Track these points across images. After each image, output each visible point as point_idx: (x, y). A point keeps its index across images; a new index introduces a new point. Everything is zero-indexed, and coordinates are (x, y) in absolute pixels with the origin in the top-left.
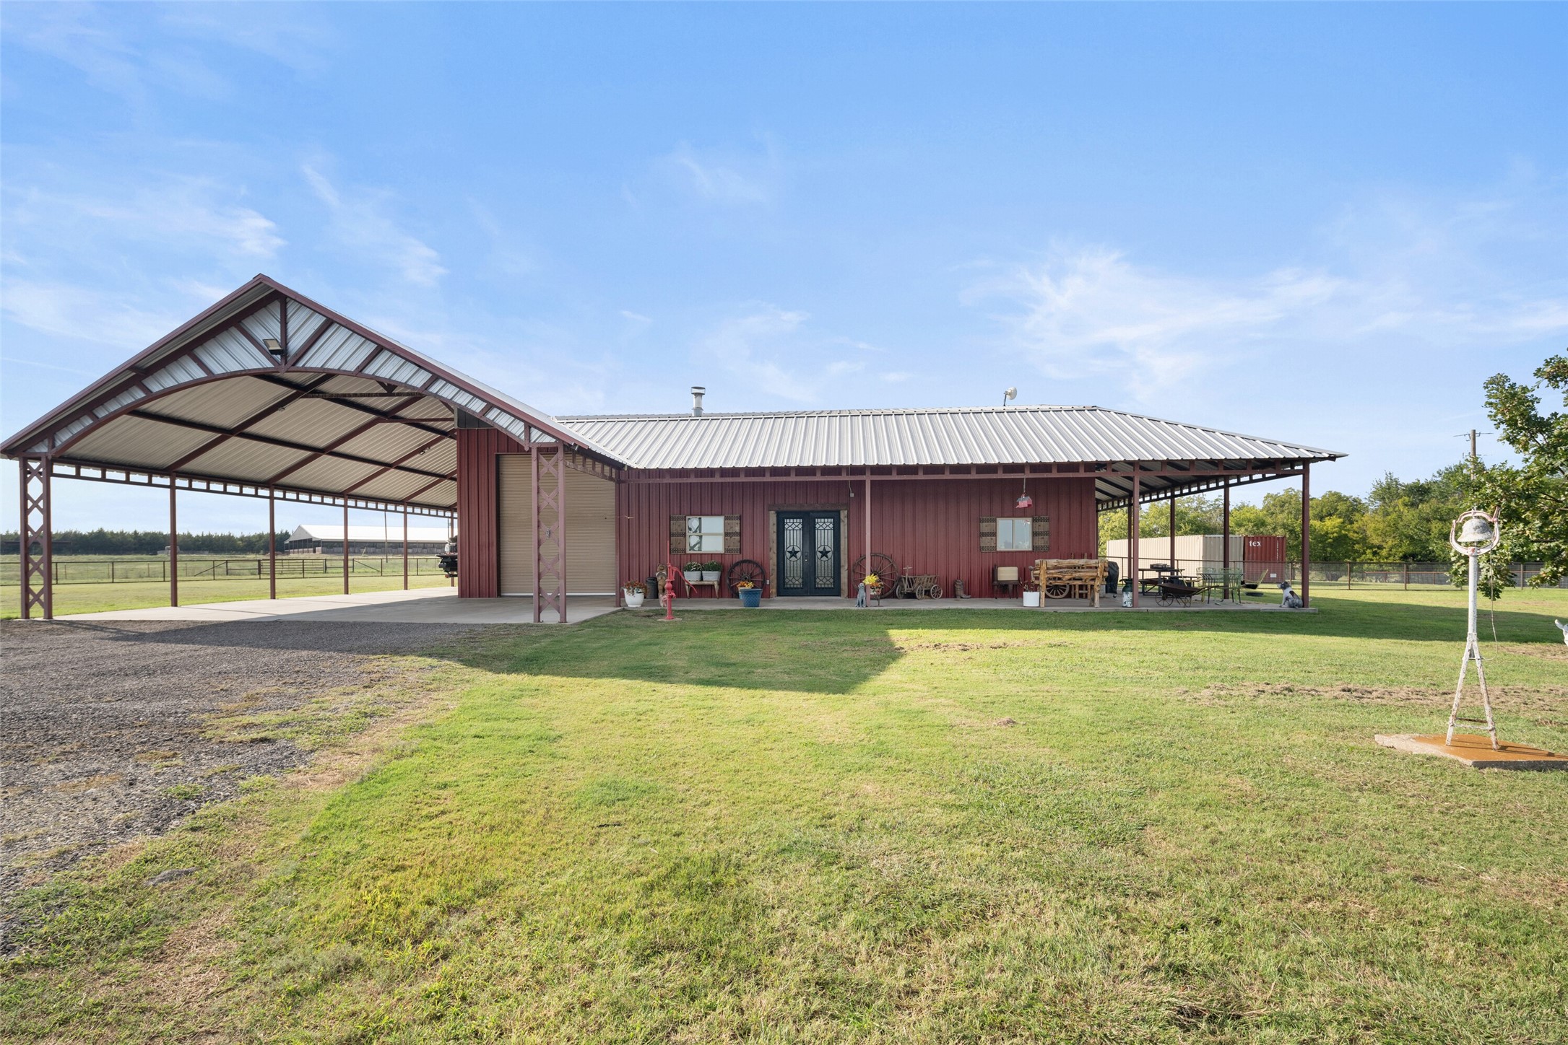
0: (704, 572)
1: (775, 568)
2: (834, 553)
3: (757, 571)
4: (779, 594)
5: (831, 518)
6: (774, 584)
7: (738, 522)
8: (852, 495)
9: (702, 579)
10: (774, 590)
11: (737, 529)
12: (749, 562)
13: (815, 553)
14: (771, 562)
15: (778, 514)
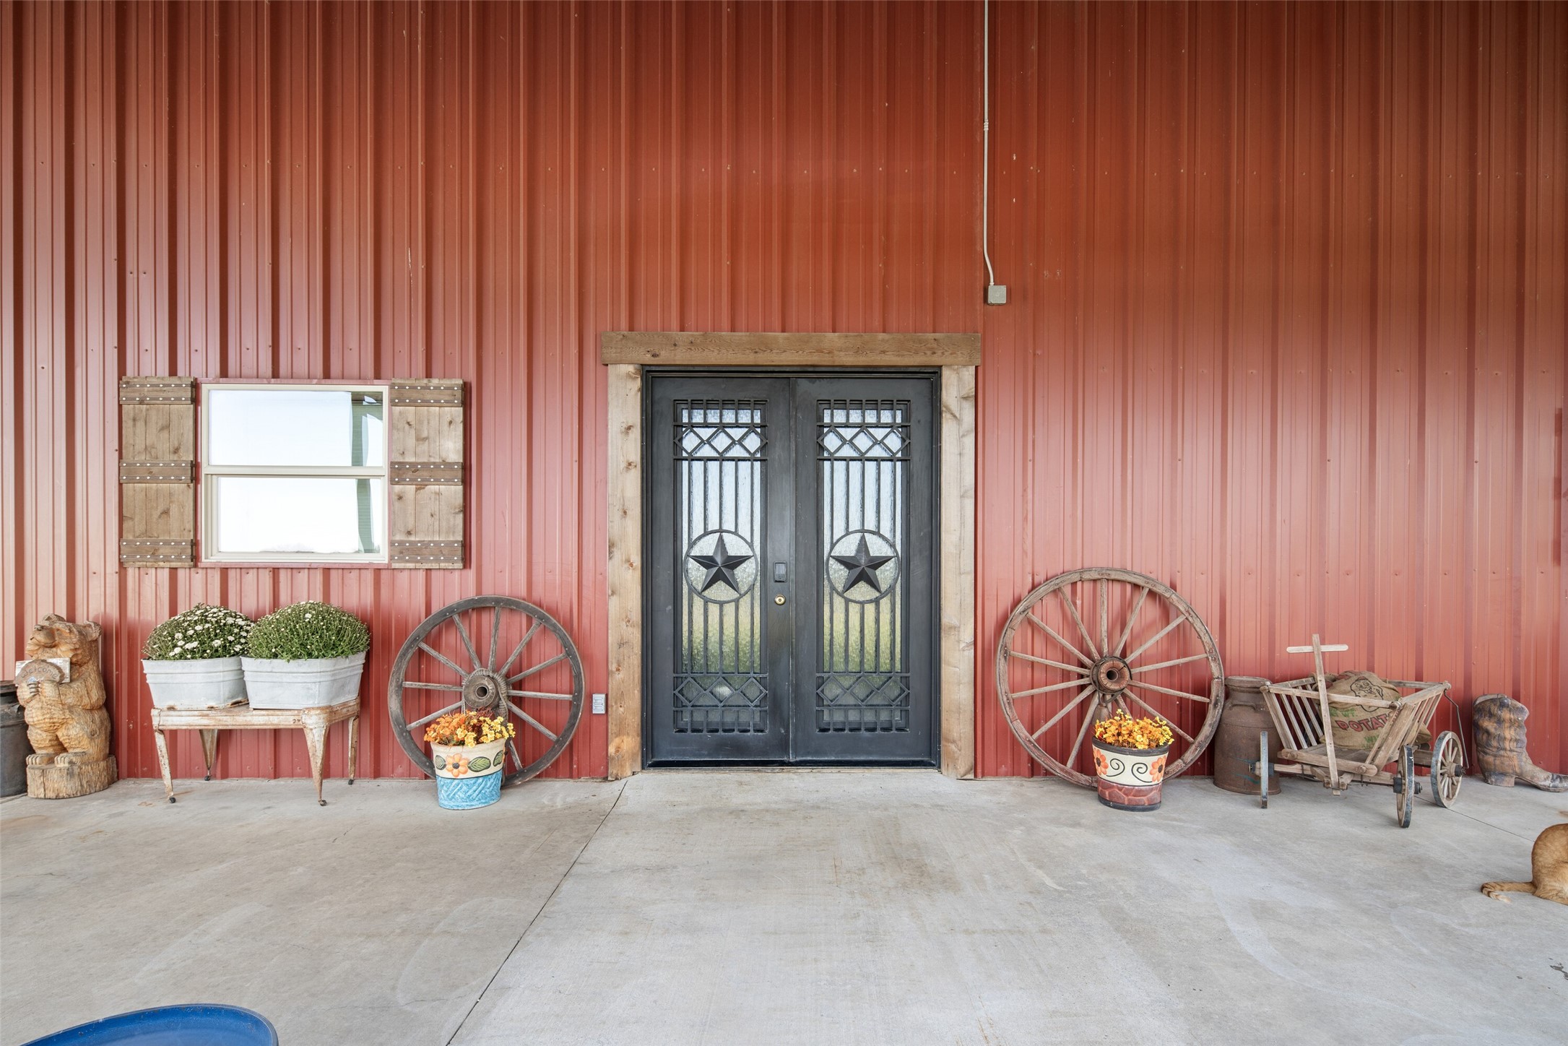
0: (247, 663)
1: (635, 636)
2: (905, 567)
3: (549, 653)
4: (653, 759)
5: (891, 405)
6: (629, 709)
7: (458, 412)
8: (998, 294)
9: (241, 702)
10: (626, 743)
11: (451, 449)
12: (509, 605)
13: (820, 566)
14: (614, 605)
15: (651, 377)
